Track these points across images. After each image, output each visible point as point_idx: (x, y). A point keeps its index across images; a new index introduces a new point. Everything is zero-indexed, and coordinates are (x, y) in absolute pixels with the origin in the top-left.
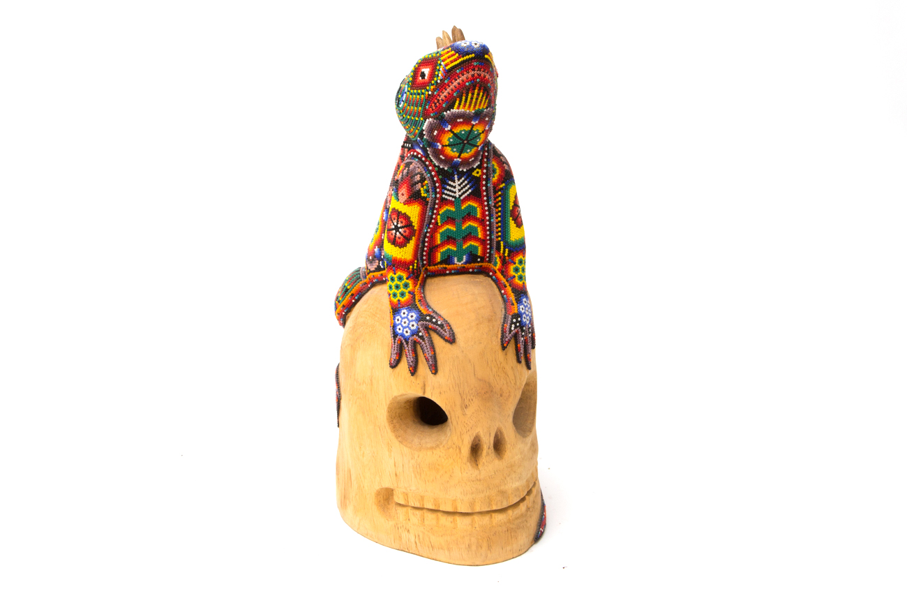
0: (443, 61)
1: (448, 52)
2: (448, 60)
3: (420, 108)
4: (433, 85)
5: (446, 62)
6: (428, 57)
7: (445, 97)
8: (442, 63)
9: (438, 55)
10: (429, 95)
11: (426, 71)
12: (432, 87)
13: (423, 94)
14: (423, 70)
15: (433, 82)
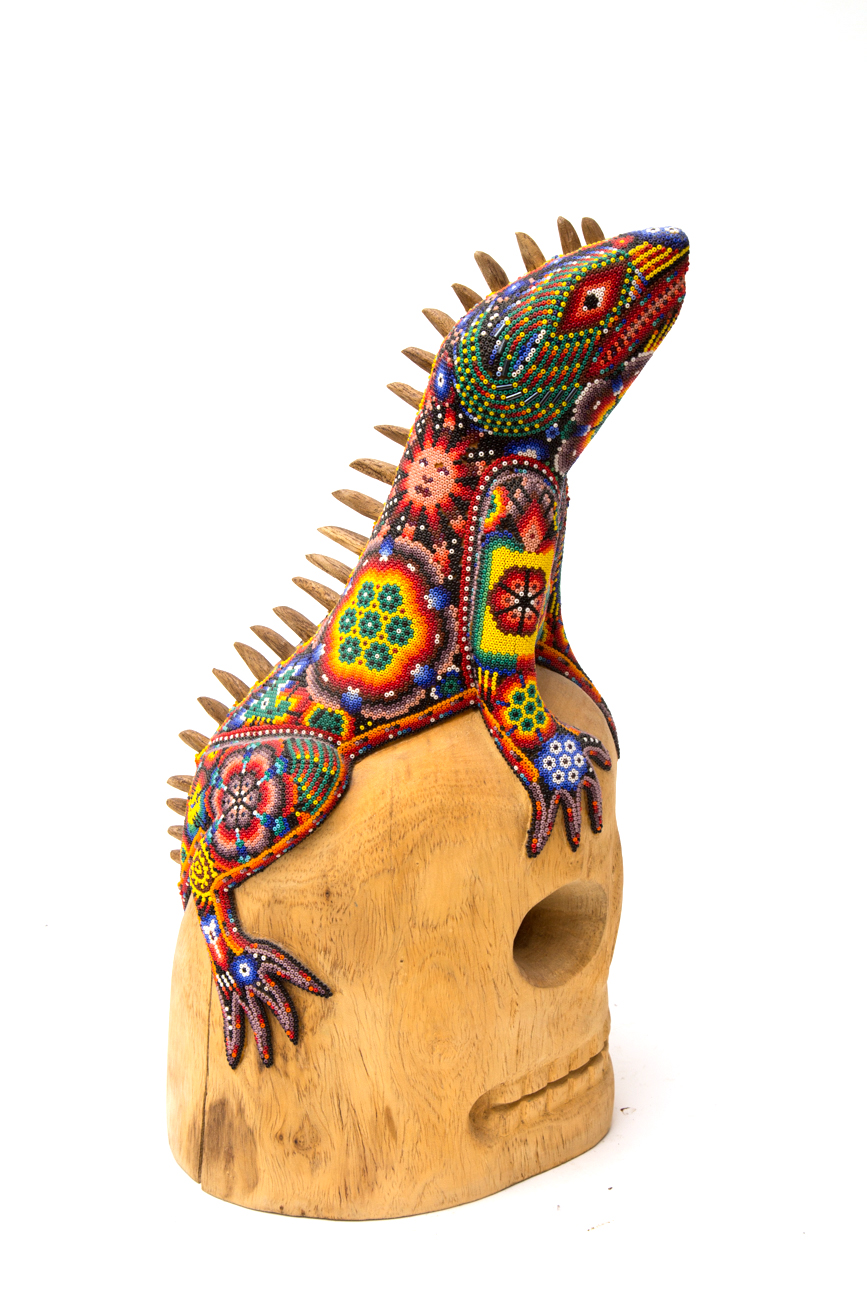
0: (639, 265)
1: (646, 250)
2: (649, 264)
3: (578, 365)
4: (614, 315)
5: (645, 267)
6: (600, 267)
7: (637, 332)
8: (636, 271)
9: (621, 258)
10: (603, 335)
11: (599, 292)
12: (612, 320)
13: (590, 336)
14: (589, 293)
15: (614, 309)
